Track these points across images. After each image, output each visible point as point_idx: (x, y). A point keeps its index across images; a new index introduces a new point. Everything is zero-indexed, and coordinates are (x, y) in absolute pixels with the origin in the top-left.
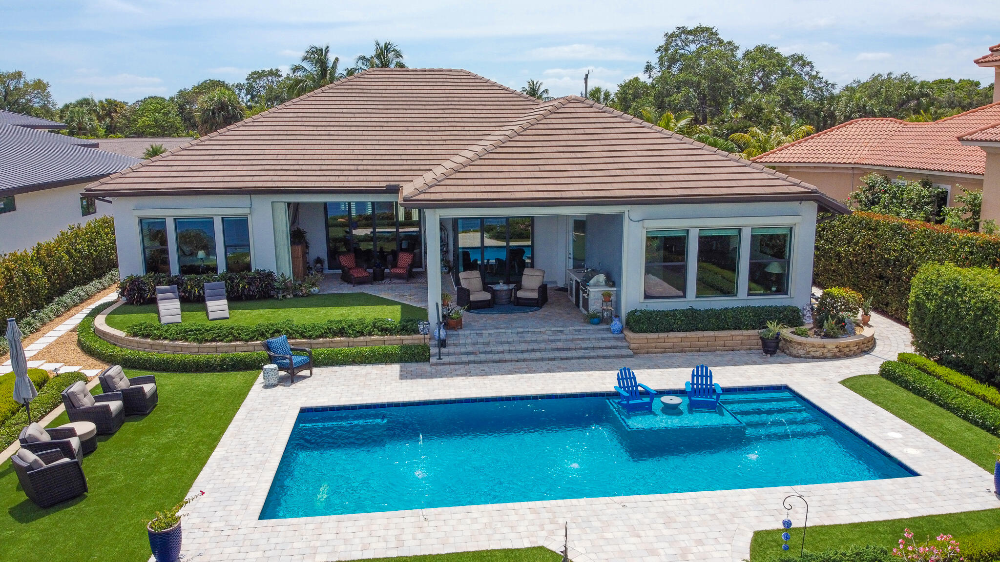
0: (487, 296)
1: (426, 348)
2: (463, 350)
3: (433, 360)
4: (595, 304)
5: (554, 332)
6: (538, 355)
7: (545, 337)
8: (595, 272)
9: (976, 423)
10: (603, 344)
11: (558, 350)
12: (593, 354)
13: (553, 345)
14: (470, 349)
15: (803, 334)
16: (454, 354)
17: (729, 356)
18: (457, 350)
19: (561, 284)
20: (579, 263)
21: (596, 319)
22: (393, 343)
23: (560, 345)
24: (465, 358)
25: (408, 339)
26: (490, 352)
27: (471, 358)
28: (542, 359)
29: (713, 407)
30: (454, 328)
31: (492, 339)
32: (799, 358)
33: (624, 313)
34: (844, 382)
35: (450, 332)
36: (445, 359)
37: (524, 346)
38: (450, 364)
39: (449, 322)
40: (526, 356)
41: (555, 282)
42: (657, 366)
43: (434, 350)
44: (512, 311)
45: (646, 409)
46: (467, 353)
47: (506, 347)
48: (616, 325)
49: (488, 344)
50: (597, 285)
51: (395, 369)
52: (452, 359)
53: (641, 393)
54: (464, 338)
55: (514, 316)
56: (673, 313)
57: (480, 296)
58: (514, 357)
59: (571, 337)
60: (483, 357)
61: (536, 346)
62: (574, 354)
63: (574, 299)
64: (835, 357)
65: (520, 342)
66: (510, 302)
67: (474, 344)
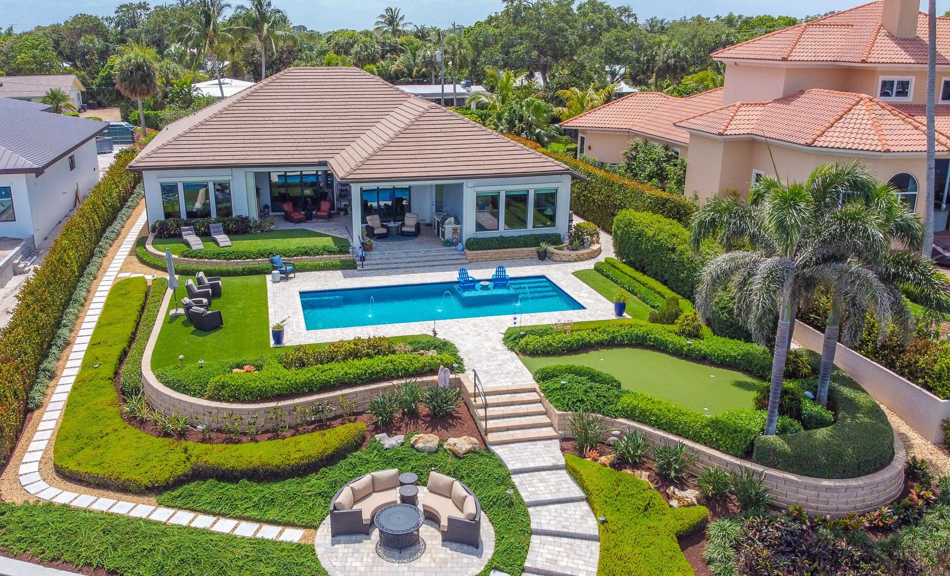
0: (384, 231)
1: (354, 262)
2: (375, 262)
3: (359, 268)
4: (449, 235)
5: (425, 251)
6: (417, 264)
7: (421, 254)
8: (449, 216)
10: (453, 257)
11: (428, 261)
12: (447, 263)
13: (426, 259)
14: (379, 262)
15: (561, 249)
16: (371, 264)
17: (520, 262)
18: (372, 262)
19: (428, 222)
20: (439, 209)
21: (448, 243)
22: (337, 259)
23: (429, 258)
24: (376, 267)
25: (344, 257)
26: (390, 263)
27: (380, 266)
28: (419, 267)
29: (504, 286)
30: (368, 250)
31: (391, 256)
32: (556, 262)
33: (464, 240)
34: (573, 273)
35: (367, 253)
36: (366, 267)
37: (409, 260)
38: (368, 270)
39: (366, 247)
40: (410, 265)
41: (424, 220)
42: (481, 268)
43: (359, 263)
44: (400, 240)
45: (473, 288)
46: (377, 264)
47: (399, 260)
48: (460, 246)
49: (389, 259)
50: (450, 223)
51: (339, 273)
52: (370, 267)
53: (471, 281)
54: (374, 256)
55: (401, 243)
56: (491, 239)
57: (380, 231)
58: (404, 265)
59: (434, 254)
60: (386, 266)
61: (416, 260)
62: (437, 263)
63: (436, 231)
64: (576, 261)
65: (407, 257)
66: (398, 234)
67: (380, 259)
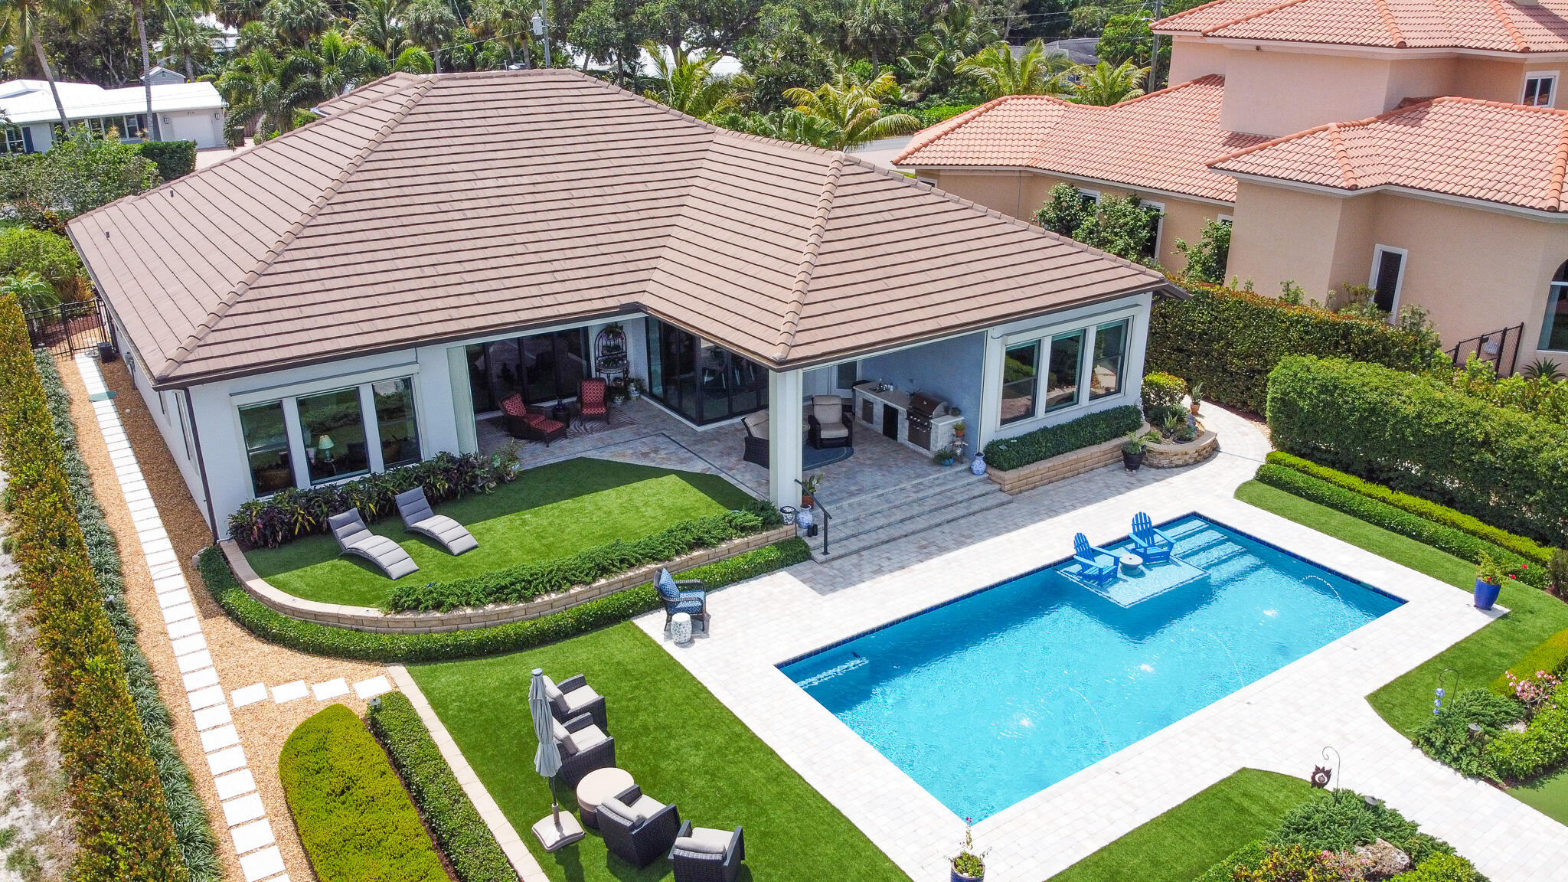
3: (817, 555)
4: (942, 440)
5: (915, 487)
7: (912, 496)
9: (1393, 530)
10: (975, 491)
12: (975, 507)
15: (1156, 440)
17: (1098, 480)
25: (775, 535)
27: (857, 543)
31: (860, 511)
32: (1162, 468)
33: (982, 447)
34: (1238, 496)
36: (832, 552)
37: (900, 514)
47: (882, 519)
48: (981, 464)
49: (859, 519)
50: (939, 415)
52: (838, 548)
59: (936, 490)
61: (911, 511)
62: (957, 512)
64: (1196, 462)
65: (891, 509)
66: (808, 444)
